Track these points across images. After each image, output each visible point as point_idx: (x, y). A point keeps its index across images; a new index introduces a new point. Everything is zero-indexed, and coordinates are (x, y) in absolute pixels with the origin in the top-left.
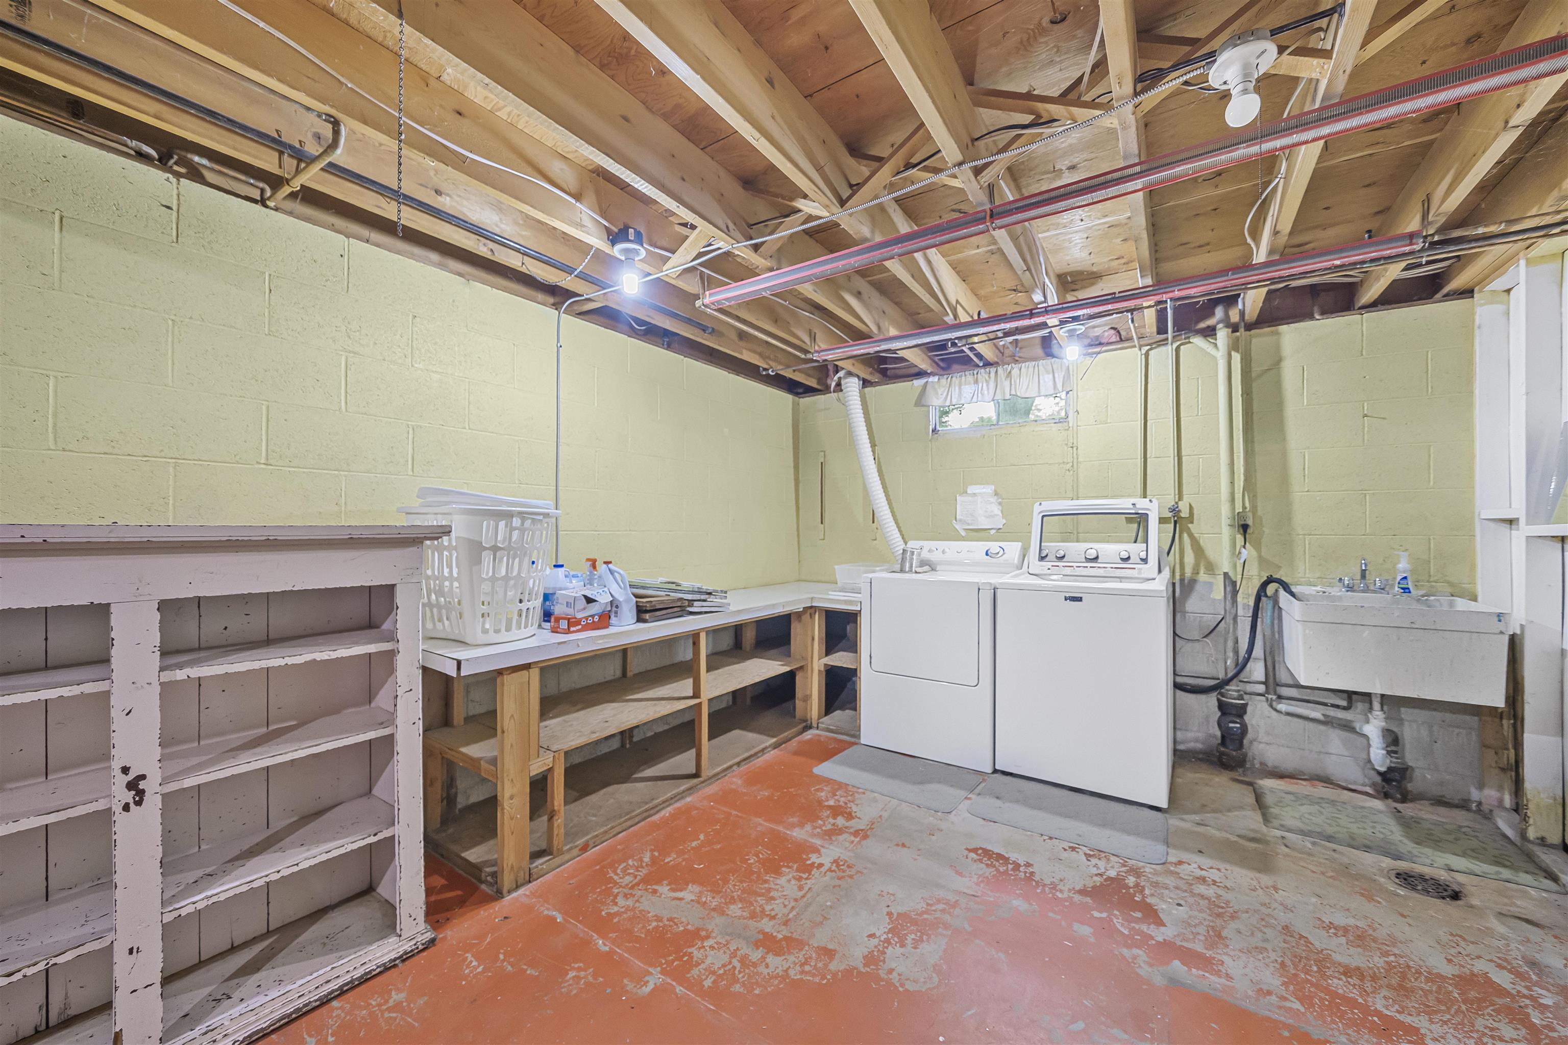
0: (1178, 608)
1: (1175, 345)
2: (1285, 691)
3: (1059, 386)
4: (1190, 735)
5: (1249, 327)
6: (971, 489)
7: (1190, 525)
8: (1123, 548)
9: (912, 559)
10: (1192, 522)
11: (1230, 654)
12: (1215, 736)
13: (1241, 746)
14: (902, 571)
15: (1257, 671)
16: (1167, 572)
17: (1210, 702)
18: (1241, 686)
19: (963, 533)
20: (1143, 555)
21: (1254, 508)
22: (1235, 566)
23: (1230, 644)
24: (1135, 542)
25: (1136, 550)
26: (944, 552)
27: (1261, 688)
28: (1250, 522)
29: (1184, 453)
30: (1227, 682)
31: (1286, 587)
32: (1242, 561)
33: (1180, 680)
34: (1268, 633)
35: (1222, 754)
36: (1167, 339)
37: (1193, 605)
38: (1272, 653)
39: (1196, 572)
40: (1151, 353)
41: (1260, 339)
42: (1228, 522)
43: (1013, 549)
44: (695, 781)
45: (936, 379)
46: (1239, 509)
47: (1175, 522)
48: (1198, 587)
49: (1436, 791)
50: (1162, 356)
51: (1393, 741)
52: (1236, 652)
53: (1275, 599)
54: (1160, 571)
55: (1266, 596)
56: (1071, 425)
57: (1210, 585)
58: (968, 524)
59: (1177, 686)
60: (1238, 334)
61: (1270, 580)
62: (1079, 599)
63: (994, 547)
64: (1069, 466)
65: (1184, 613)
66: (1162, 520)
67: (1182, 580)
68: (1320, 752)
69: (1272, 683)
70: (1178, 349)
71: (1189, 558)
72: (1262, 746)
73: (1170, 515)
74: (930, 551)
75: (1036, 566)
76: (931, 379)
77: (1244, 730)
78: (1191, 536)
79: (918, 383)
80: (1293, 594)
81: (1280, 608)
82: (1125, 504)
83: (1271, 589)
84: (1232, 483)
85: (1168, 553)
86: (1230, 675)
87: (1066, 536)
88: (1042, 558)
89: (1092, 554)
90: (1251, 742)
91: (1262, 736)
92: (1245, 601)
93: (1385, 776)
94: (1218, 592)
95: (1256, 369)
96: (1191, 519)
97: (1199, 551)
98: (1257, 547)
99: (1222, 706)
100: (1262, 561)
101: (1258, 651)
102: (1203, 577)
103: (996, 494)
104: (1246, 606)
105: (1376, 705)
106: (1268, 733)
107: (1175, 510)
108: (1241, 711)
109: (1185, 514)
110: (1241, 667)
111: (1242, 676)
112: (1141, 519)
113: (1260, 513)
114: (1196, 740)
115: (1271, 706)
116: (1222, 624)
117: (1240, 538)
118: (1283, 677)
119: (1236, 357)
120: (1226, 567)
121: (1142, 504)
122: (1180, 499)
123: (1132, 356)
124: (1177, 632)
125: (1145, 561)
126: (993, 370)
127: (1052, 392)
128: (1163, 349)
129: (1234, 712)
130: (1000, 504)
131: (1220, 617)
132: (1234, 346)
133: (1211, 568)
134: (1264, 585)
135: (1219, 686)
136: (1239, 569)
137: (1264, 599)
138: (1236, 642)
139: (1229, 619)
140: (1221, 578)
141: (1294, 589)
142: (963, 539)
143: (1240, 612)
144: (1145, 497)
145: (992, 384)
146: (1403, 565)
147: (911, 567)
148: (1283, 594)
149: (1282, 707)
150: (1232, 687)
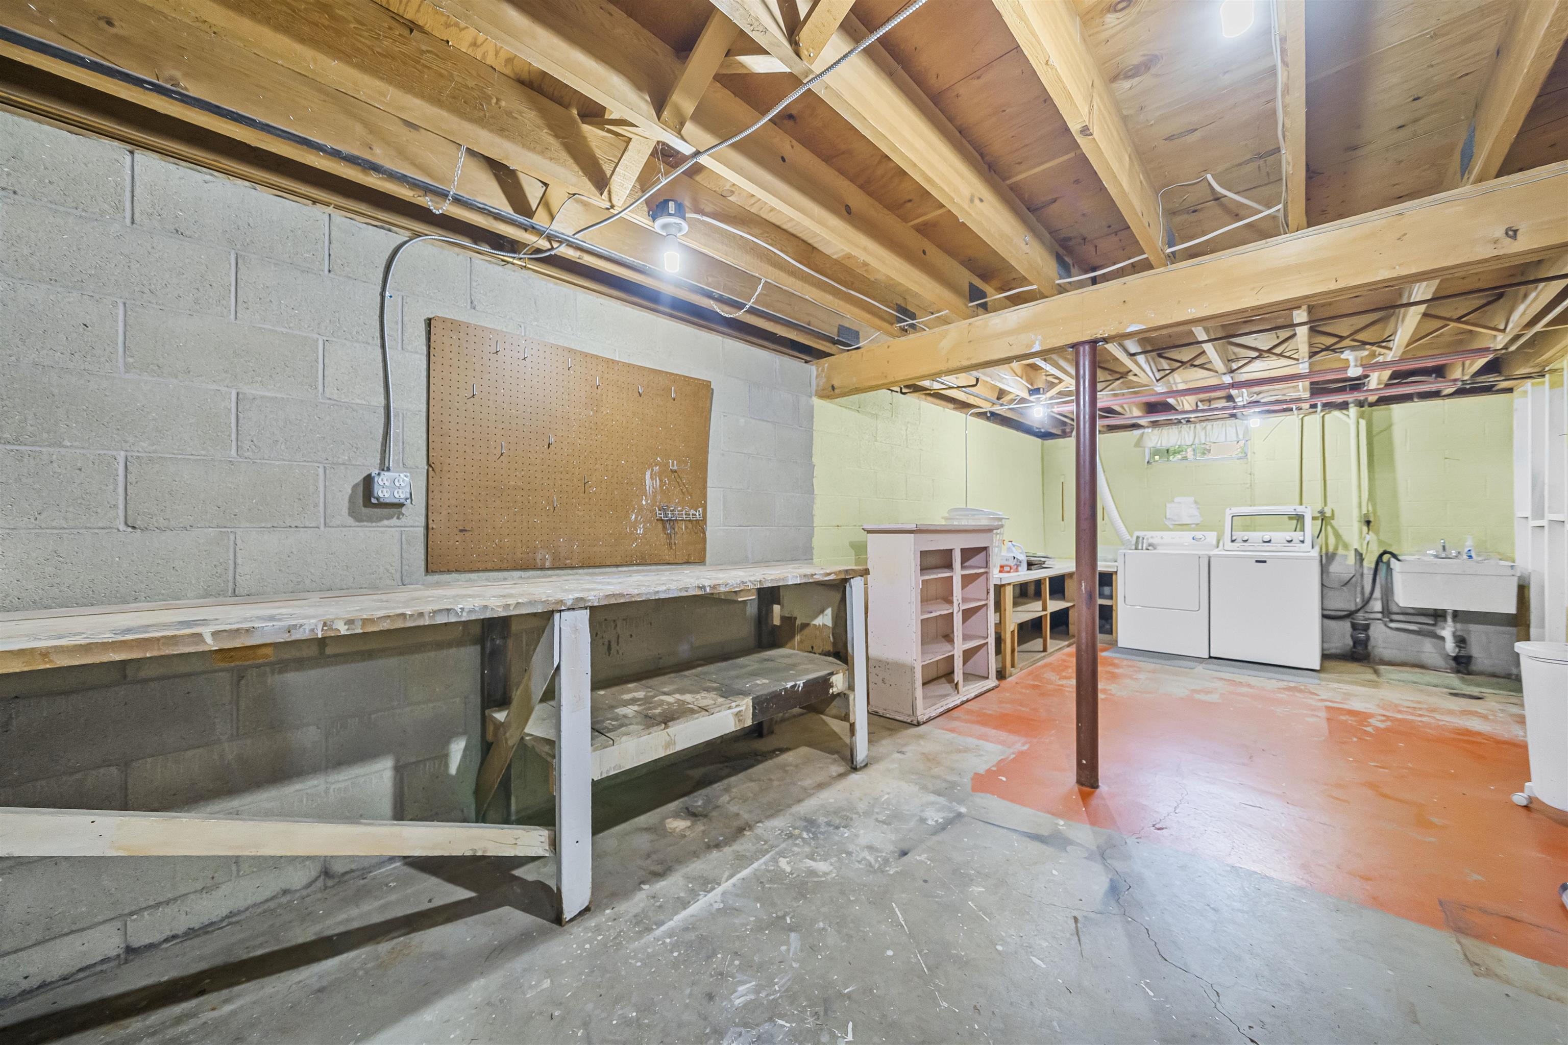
0: (1324, 570)
1: (1323, 414)
2: (1395, 617)
3: (1241, 437)
4: (1333, 645)
5: (1371, 405)
6: (1176, 500)
7: (1332, 521)
8: (1288, 535)
9: (1143, 543)
10: (1333, 519)
11: (1359, 595)
12: (1348, 645)
13: (1366, 646)
14: (1136, 549)
15: (1377, 606)
16: (1317, 548)
17: (1346, 625)
18: (1367, 616)
19: (1171, 527)
20: (1302, 538)
21: (1375, 512)
22: (1362, 545)
23: (1359, 589)
24: (1295, 531)
25: (1298, 535)
26: (1162, 538)
27: (1379, 616)
28: (1371, 519)
29: (1327, 478)
30: (1357, 611)
31: (1395, 556)
32: (1366, 542)
33: (1326, 613)
34: (1383, 582)
35: (1354, 652)
36: (1316, 412)
37: (1334, 568)
38: (1387, 596)
39: (1336, 548)
40: (1305, 418)
41: (1379, 413)
42: (1358, 519)
43: (1212, 537)
44: (1043, 654)
45: (1150, 430)
46: (1364, 511)
47: (1322, 520)
48: (1337, 558)
49: (1490, 670)
50: (1313, 421)
51: (1461, 641)
52: (1363, 593)
53: (1388, 564)
54: (1313, 547)
55: (1382, 562)
56: (1249, 460)
57: (1346, 557)
58: (1175, 521)
59: (1324, 616)
60: (1363, 409)
61: (1385, 552)
62: (1265, 562)
63: (1199, 534)
64: (1248, 485)
65: (1328, 573)
66: (1314, 518)
67: (1327, 554)
68: (1418, 652)
69: (1387, 612)
70: (1323, 416)
71: (1332, 541)
72: (1381, 650)
73: (1319, 515)
74: (1152, 537)
75: (1229, 545)
76: (1146, 430)
77: (1368, 638)
78: (1333, 527)
79: (1137, 433)
80: (1399, 560)
81: (1391, 569)
82: (1290, 509)
83: (1386, 558)
84: (1360, 497)
85: (1318, 537)
86: (1359, 607)
87: (1246, 528)
88: (1233, 541)
89: (1267, 538)
90: (1373, 647)
91: (1380, 643)
92: (1369, 565)
93: (1456, 659)
94: (1351, 559)
95: (1375, 430)
96: (1332, 517)
97: (1338, 536)
98: (1377, 533)
99: (1354, 627)
100: (1380, 542)
101: (1377, 594)
102: (1341, 551)
103: (1196, 502)
104: (1369, 568)
105: (1449, 619)
106: (1384, 642)
107: (1322, 512)
108: (1366, 628)
109: (1328, 514)
110: (1366, 602)
111: (1368, 608)
112: (1300, 518)
113: (1379, 514)
114: (1336, 648)
115: (1386, 625)
116: (1354, 579)
117: (1365, 528)
118: (1394, 609)
119: (1363, 423)
120: (1356, 545)
121: (1300, 510)
122: (1326, 505)
123: (1293, 419)
124: (1325, 583)
125: (1303, 542)
126: (1192, 426)
127: (1235, 439)
128: (1313, 416)
129: (1360, 627)
130: (1198, 508)
131: (1352, 575)
132: (1361, 416)
133: (1346, 546)
134: (1381, 556)
135: (1350, 615)
136: (1365, 547)
137: (1380, 563)
138: (1363, 588)
139: (1358, 576)
140: (1353, 552)
141: (1400, 558)
142: (1171, 530)
143: (1365, 571)
144: (1301, 504)
145: (1192, 433)
146: (1469, 544)
147: (1142, 547)
148: (1393, 560)
149: (1393, 625)
150: (1360, 614)
